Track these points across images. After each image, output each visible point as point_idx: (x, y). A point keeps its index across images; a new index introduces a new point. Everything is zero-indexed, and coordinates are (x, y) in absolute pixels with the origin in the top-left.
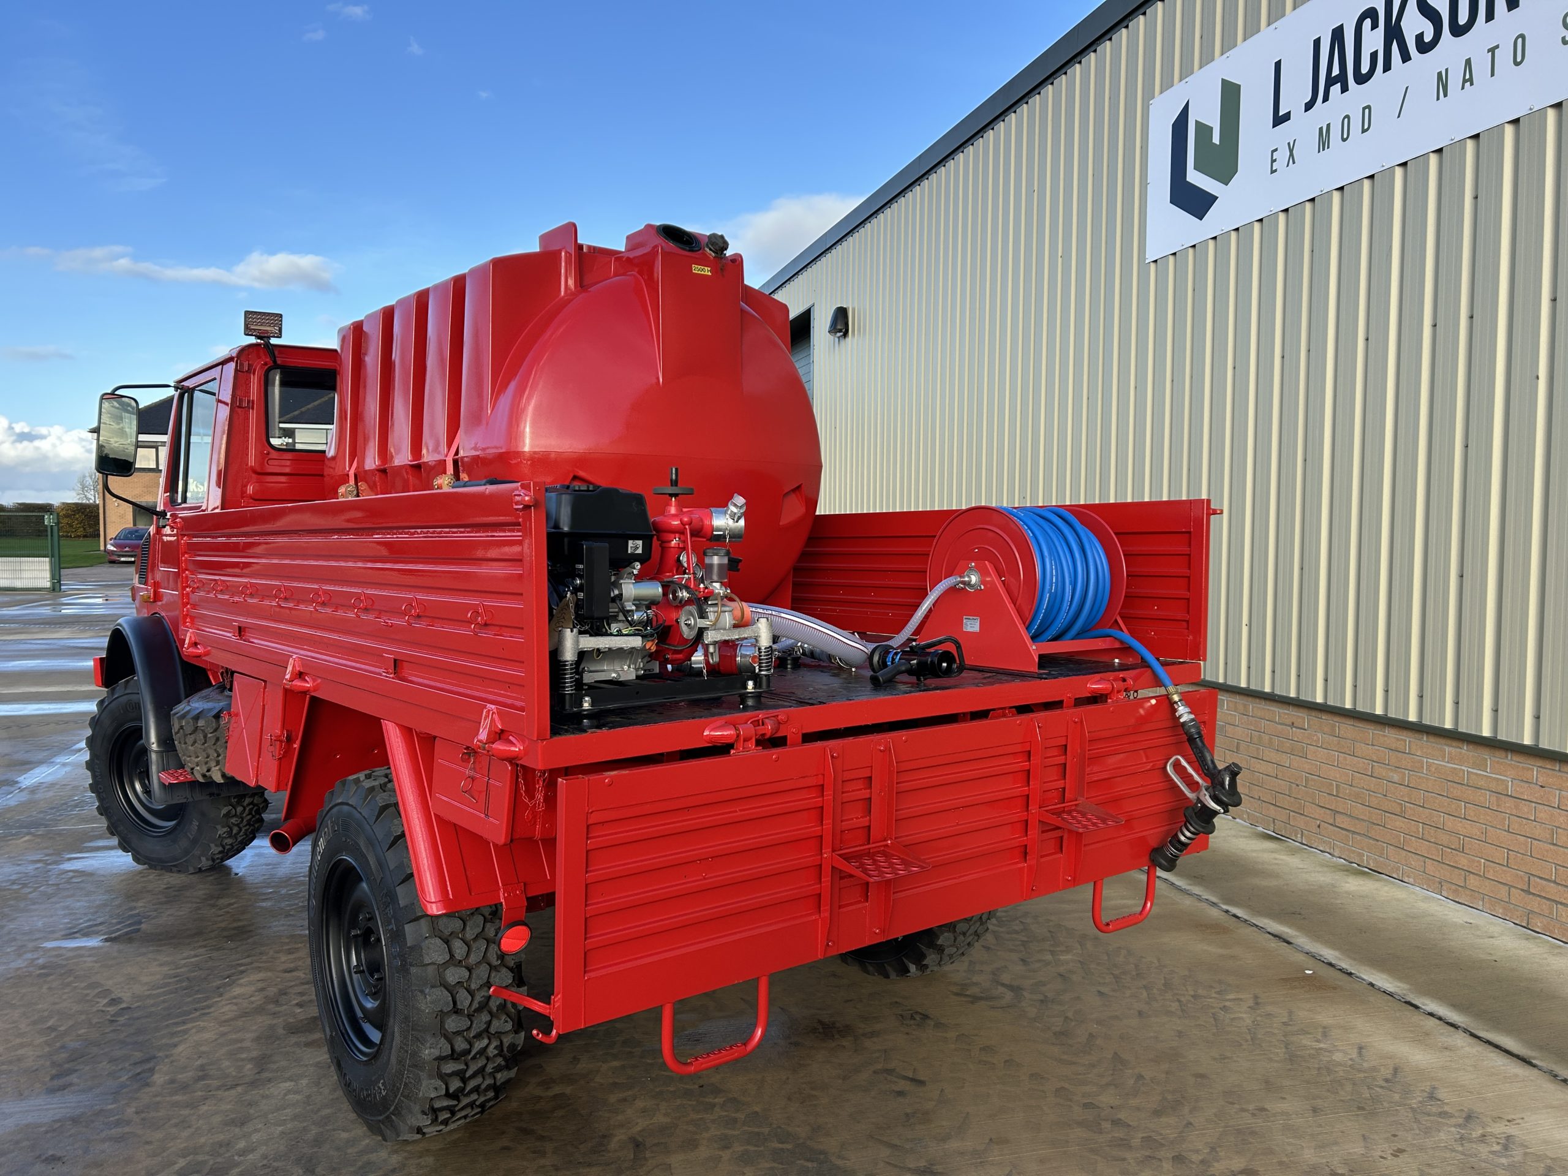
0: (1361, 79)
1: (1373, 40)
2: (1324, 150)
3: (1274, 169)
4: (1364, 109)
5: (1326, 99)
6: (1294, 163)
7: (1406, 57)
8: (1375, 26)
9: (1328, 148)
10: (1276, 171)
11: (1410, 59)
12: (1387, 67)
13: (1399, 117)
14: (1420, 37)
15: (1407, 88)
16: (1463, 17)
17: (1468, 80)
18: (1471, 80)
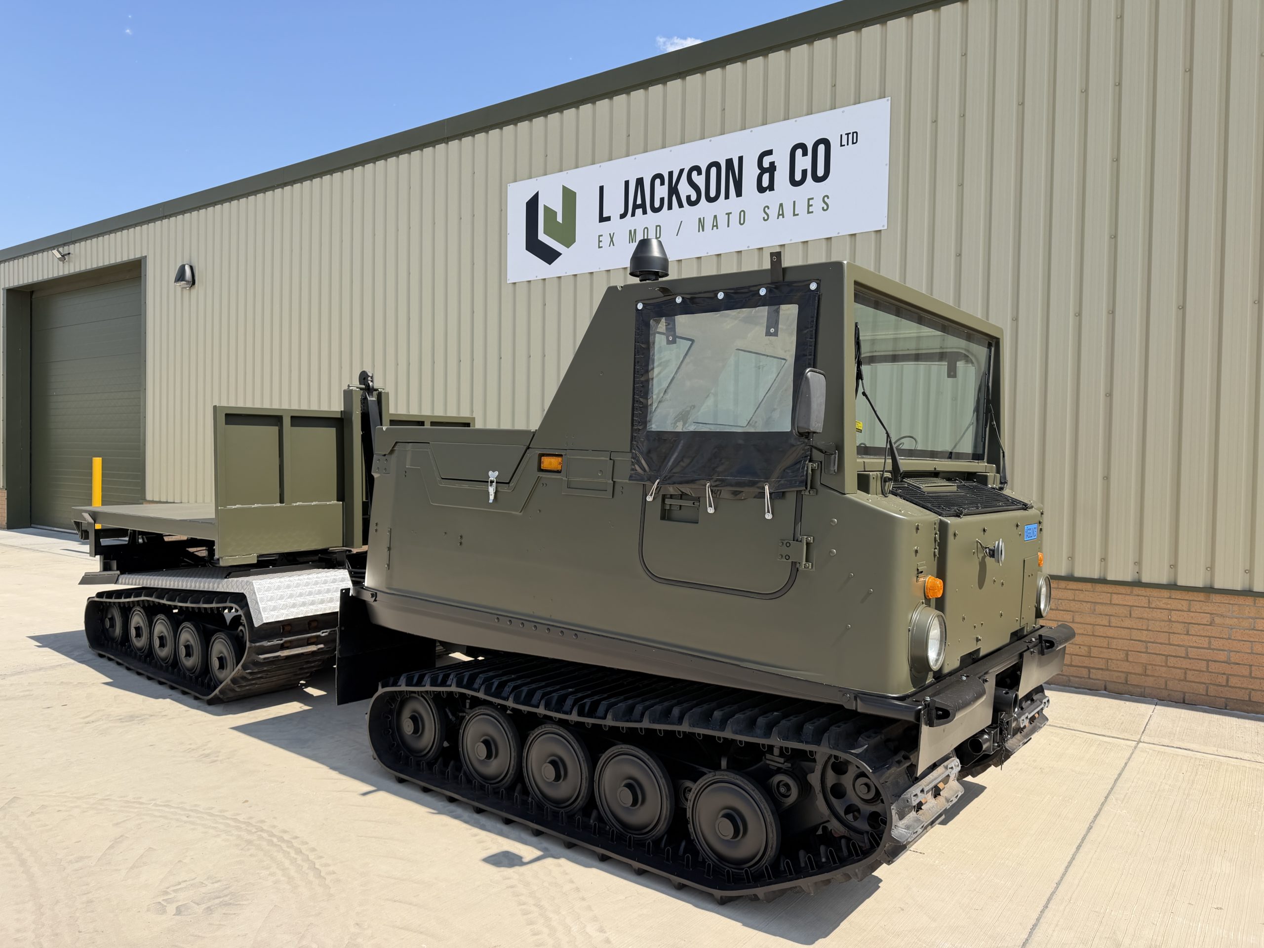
0: (655, 210)
1: (662, 191)
2: (632, 242)
3: (600, 245)
4: (657, 226)
5: (633, 215)
6: (613, 245)
7: (681, 205)
8: (662, 183)
10: (602, 247)
11: (683, 207)
12: (670, 207)
13: (677, 234)
14: (688, 197)
15: (682, 221)
16: (713, 194)
17: (715, 226)
18: (717, 226)
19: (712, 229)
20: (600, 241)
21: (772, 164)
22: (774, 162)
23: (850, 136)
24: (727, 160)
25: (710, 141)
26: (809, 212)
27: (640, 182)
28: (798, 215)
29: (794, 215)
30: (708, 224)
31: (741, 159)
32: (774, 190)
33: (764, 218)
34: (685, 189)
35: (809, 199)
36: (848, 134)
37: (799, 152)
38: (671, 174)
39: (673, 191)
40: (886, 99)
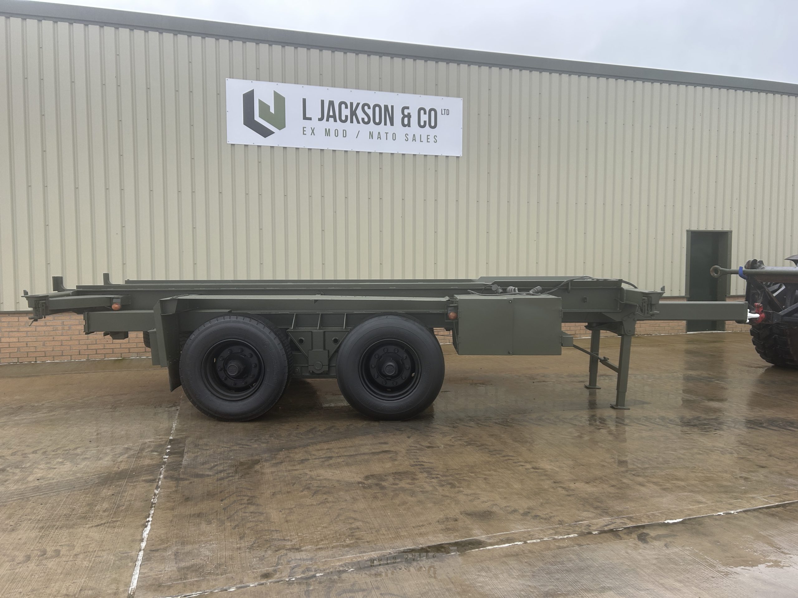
0: (342, 121)
1: (346, 112)
2: (328, 136)
3: (305, 133)
4: (344, 130)
5: (328, 120)
6: (314, 135)
7: (358, 122)
8: (346, 107)
9: (329, 136)
11: (360, 123)
12: (352, 122)
13: (357, 138)
14: (363, 119)
15: (359, 131)
16: (377, 121)
17: (379, 137)
18: (380, 138)
19: (378, 139)
20: (304, 131)
21: (409, 114)
22: (410, 113)
23: (446, 111)
24: (384, 105)
25: (375, 93)
26: (428, 142)
27: (331, 103)
28: (422, 141)
29: (421, 141)
30: (375, 135)
31: (392, 107)
32: (410, 127)
33: (406, 139)
34: (360, 114)
35: (428, 136)
36: (445, 110)
37: (422, 112)
38: (352, 104)
39: (353, 113)
40: (461, 99)
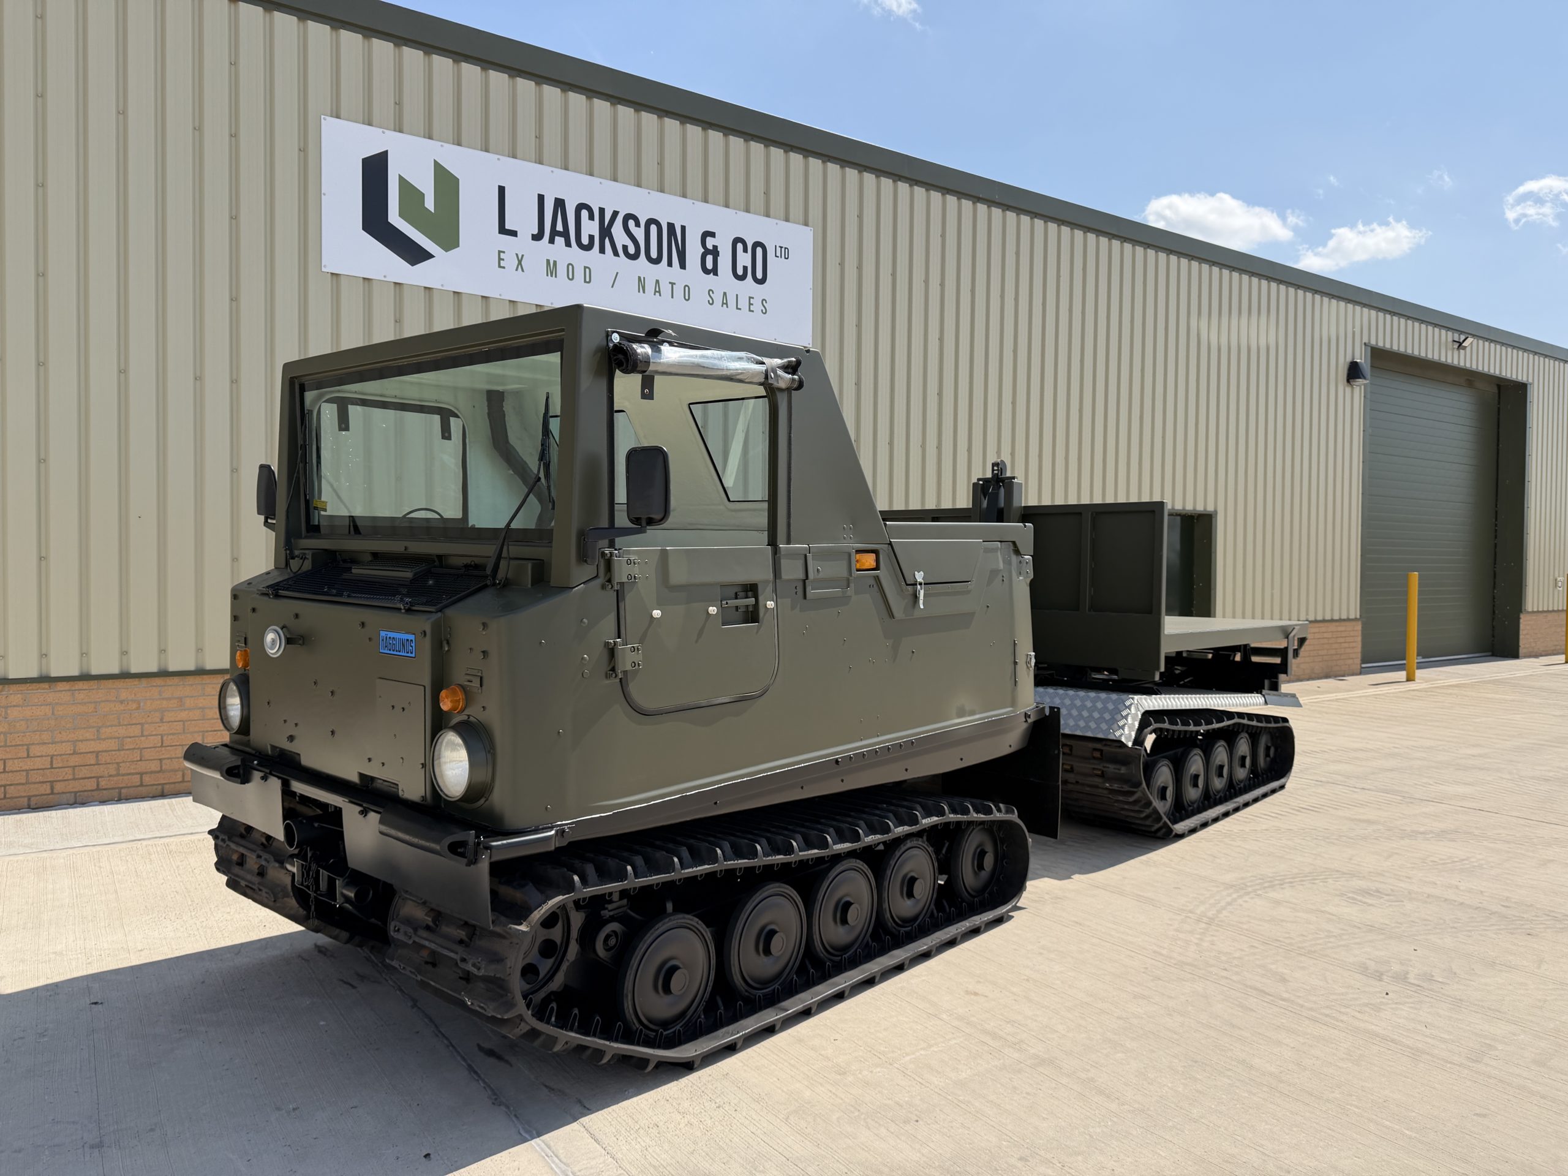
0: (581, 246)
1: (590, 228)
2: (552, 276)
4: (585, 268)
5: (552, 241)
6: (523, 271)
7: (616, 254)
8: (591, 217)
9: (556, 277)
10: (504, 268)
11: (619, 256)
12: (602, 250)
13: (612, 287)
14: (625, 248)
15: (617, 273)
16: (654, 254)
18: (659, 292)
19: (655, 294)
20: (500, 259)
22: (717, 247)
23: (783, 249)
24: (668, 223)
25: (650, 193)
26: (750, 310)
27: (560, 204)
28: (740, 309)
29: (737, 308)
30: (650, 286)
31: (683, 228)
32: (717, 275)
33: (709, 301)
34: (620, 236)
35: (750, 298)
36: (781, 247)
37: (740, 246)
38: (602, 211)
39: (606, 232)
40: (810, 229)
